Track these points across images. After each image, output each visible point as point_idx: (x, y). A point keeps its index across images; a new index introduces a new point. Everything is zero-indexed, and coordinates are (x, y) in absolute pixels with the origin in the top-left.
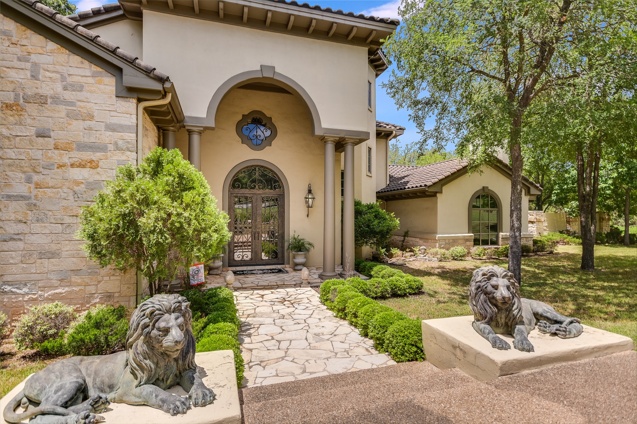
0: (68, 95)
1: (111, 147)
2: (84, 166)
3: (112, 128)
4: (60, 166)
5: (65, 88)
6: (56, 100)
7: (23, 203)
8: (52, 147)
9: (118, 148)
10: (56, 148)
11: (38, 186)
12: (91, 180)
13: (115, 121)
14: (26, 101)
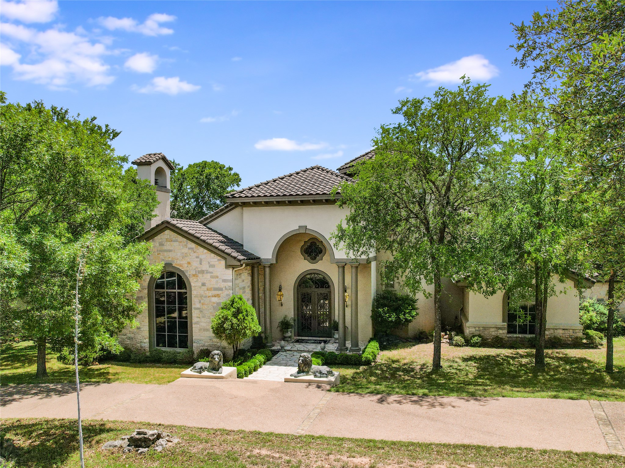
0: (211, 270)
1: (224, 289)
2: (216, 297)
3: (224, 281)
4: (209, 297)
5: (210, 267)
6: (208, 272)
7: (198, 311)
8: (206, 289)
9: (226, 289)
10: (207, 290)
11: (203, 304)
12: (218, 302)
13: (225, 278)
14: (199, 273)
